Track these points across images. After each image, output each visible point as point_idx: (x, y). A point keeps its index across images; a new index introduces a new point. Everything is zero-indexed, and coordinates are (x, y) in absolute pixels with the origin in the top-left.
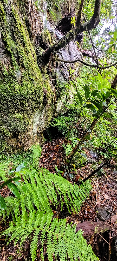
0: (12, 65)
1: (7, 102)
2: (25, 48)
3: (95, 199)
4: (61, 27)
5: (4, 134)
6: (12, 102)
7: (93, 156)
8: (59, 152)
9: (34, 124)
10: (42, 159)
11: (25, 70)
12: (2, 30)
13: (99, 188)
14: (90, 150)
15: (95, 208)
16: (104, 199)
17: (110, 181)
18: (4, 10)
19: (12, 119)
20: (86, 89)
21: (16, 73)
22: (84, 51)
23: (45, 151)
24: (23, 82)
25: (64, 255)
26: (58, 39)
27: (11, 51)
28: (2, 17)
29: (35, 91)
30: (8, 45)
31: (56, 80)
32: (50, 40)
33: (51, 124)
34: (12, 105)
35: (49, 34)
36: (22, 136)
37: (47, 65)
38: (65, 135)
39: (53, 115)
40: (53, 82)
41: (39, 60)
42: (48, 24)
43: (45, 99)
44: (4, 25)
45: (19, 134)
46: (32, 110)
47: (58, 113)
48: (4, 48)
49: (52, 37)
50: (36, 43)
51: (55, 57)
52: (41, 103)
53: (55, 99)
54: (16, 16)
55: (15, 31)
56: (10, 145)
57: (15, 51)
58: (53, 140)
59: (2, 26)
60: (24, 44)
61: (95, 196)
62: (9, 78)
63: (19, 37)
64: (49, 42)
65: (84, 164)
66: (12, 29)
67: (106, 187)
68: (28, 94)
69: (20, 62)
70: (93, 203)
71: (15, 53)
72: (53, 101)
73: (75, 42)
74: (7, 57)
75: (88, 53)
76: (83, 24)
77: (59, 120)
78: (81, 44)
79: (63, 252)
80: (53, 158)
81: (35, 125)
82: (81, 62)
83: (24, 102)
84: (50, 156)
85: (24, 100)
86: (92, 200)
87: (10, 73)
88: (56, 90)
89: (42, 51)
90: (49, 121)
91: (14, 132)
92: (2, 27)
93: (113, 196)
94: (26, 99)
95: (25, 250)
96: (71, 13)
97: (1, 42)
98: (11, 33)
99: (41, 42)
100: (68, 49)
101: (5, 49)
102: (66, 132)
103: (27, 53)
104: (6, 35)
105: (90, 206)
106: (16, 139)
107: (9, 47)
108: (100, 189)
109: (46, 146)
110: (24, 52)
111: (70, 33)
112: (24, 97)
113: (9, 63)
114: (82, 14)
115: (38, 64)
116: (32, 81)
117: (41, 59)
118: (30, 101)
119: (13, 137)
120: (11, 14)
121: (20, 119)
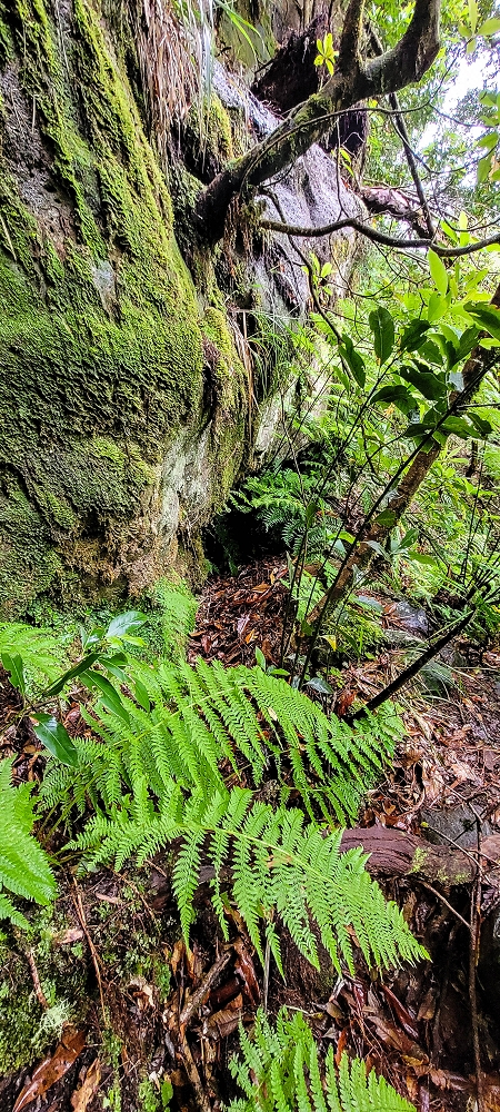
0: (81, 238)
1: (63, 388)
2: (128, 171)
3: (419, 781)
4: (272, 88)
5: (53, 515)
6: (81, 387)
7: (412, 624)
8: (268, 612)
9: (168, 494)
10: (198, 639)
11: (131, 262)
12: (38, 91)
13: (434, 738)
14: (397, 600)
15: (418, 812)
16: (456, 778)
17: (479, 716)
18: (46, 8)
19: (80, 459)
20: (381, 323)
21: (94, 269)
22: (374, 192)
23: (211, 611)
24: (124, 310)
25: (299, 911)
26: (261, 136)
27: (75, 181)
28: (39, 39)
29: (169, 348)
30: (62, 153)
31: (253, 312)
32: (230, 139)
33: (234, 501)
34: (80, 401)
35: (225, 116)
36: (119, 533)
37: (218, 250)
38: (292, 543)
39: (242, 464)
40: (240, 321)
41: (183, 226)
42: (217, 73)
43: (212, 384)
44: (47, 71)
45: (107, 522)
46: (160, 427)
47: (261, 457)
48: (47, 169)
49: (237, 131)
50: (169, 153)
51: (251, 209)
52: (196, 400)
53: (251, 392)
54: (93, 37)
55: (89, 99)
56: (74, 566)
57: (90, 178)
58: (243, 569)
59: (38, 78)
60: (124, 154)
61: (419, 770)
62: (70, 290)
63: (105, 121)
64: (222, 149)
65: (371, 649)
66: (79, 90)
67: (463, 735)
68: (143, 361)
69: (110, 227)
70: (408, 795)
71: (91, 188)
72: (240, 399)
73: (333, 153)
74: (58, 206)
75: (390, 197)
76: (367, 64)
77: (269, 485)
78: (359, 162)
79: (294, 901)
80: (246, 634)
81: (170, 495)
82: (359, 228)
83: (126, 390)
84: (232, 630)
85: (129, 382)
86: (404, 784)
87: (72, 271)
88: (255, 354)
89: (195, 189)
90: (225, 485)
91: (89, 514)
92: (41, 80)
93: (492, 769)
94: (136, 377)
95: (155, 894)
96: (314, 25)
97: (37, 141)
98: (74, 105)
99: (189, 148)
100: (306, 183)
101: (50, 172)
102: (296, 531)
103: (136, 189)
104: (55, 112)
105: (397, 806)
106: (96, 544)
107: (66, 162)
108: (439, 744)
109: (216, 591)
110: (125, 184)
111: (313, 105)
112: (128, 372)
113: (69, 231)
114: (361, 22)
115: (178, 242)
116: (159, 304)
117: (193, 224)
118: (152, 389)
119: (84, 535)
120: (72, 28)
121: (112, 461)
